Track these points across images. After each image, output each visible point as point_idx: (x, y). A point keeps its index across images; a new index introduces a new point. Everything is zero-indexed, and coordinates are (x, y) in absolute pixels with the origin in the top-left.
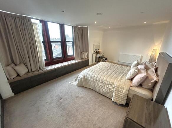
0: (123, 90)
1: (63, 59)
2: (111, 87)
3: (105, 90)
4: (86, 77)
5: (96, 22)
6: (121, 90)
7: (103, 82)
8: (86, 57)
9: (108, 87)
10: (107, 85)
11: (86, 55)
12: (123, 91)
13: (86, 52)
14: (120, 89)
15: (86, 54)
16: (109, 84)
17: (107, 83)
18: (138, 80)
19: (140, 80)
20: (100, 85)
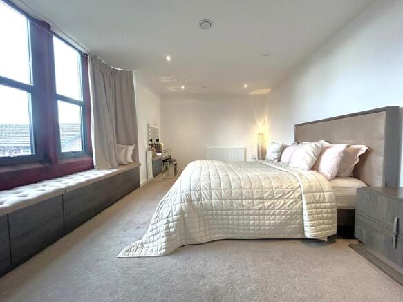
0: (324, 195)
1: (39, 166)
2: (291, 201)
3: (278, 217)
4: (198, 200)
5: (168, 58)
6: (320, 195)
7: (265, 195)
8: (131, 161)
9: (285, 204)
10: (278, 198)
11: (130, 153)
12: (324, 198)
13: (131, 144)
14: (315, 194)
15: (131, 148)
16: (284, 195)
17: (278, 193)
18: (336, 160)
19: (339, 159)
20: (260, 209)
